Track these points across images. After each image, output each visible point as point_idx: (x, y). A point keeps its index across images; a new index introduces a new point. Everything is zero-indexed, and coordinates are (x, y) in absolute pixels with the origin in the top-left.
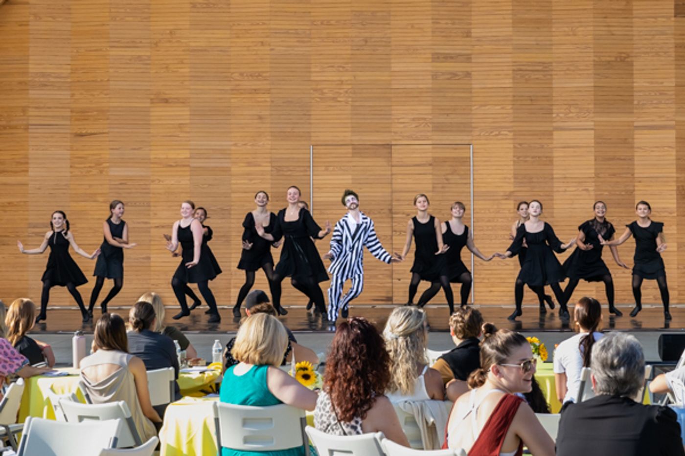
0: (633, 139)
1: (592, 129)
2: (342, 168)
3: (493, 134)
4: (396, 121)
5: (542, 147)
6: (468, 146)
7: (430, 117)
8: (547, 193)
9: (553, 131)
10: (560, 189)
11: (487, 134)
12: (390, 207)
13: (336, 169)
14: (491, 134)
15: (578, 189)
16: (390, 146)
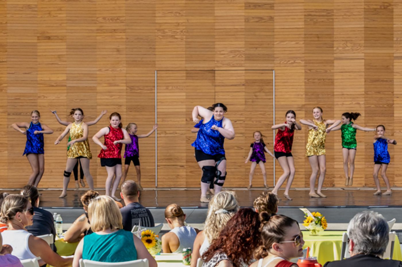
0: (393, 66)
1: (363, 59)
2: (178, 87)
3: (290, 62)
4: (218, 53)
5: (326, 72)
6: (271, 71)
7: (243, 49)
8: (330, 106)
9: (334, 60)
10: (339, 103)
11: (285, 62)
13: (174, 88)
14: (288, 63)
15: (353, 103)
16: (214, 71)
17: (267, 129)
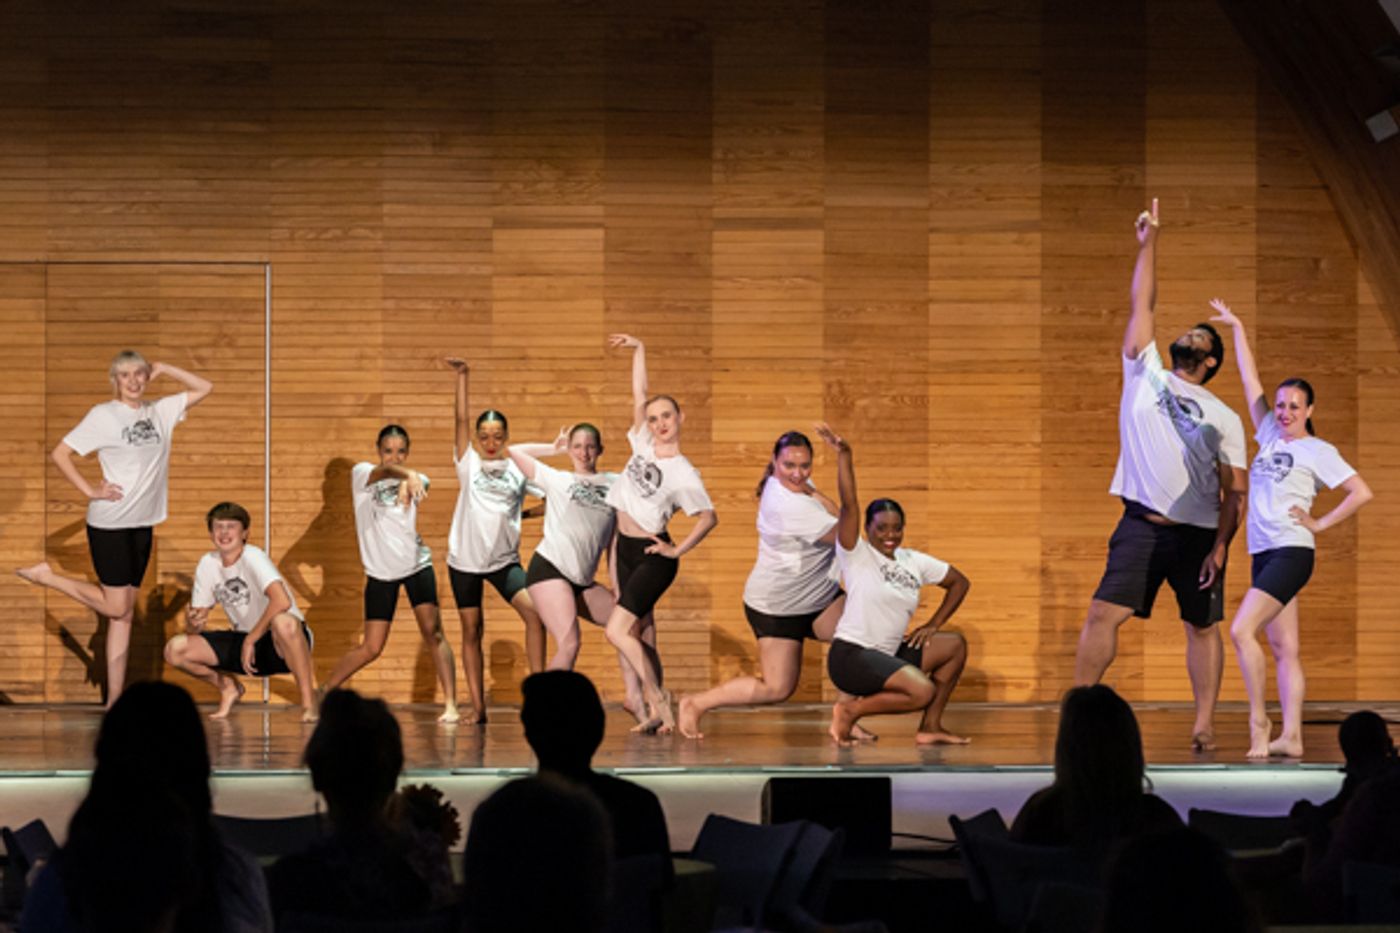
0: (710, 253)
1: (598, 226)
3: (329, 235)
4: (61, 197)
6: (262, 267)
7: (155, 186)
9: (493, 228)
11: (311, 235)
12: (42, 436)
14: (325, 236)
15: (560, 389)
16: (43, 266)
17: (239, 483)
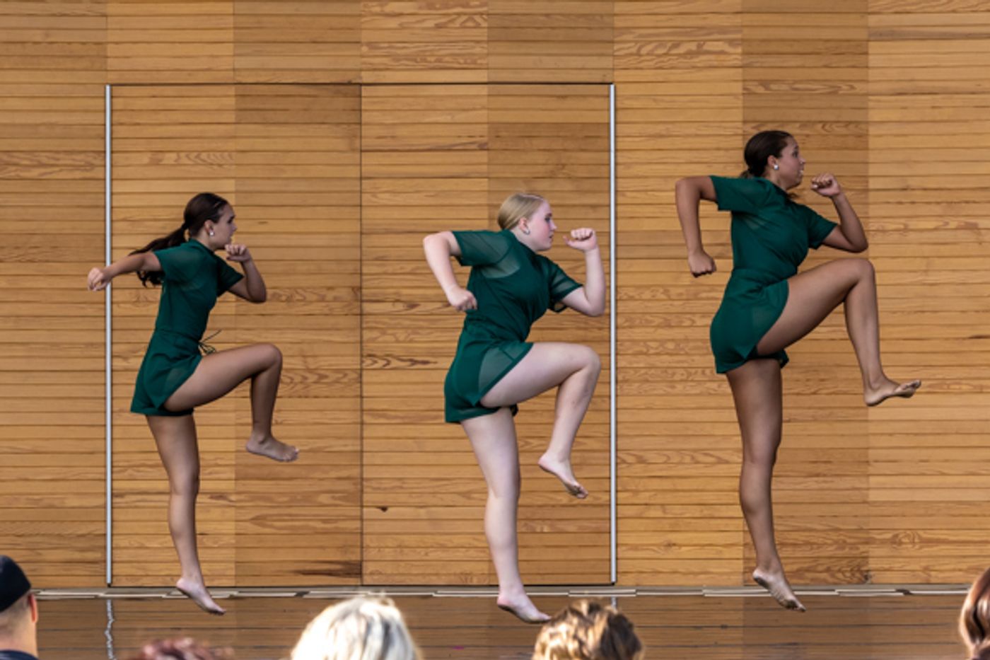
2: (204, 156)
3: (682, 50)
5: (834, 93)
6: (602, 90)
9: (868, 41)
10: (891, 225)
11: (661, 51)
12: (355, 281)
13: (185, 161)
14: (675, 51)
15: (947, 224)
16: (357, 87)
17: (581, 333)
